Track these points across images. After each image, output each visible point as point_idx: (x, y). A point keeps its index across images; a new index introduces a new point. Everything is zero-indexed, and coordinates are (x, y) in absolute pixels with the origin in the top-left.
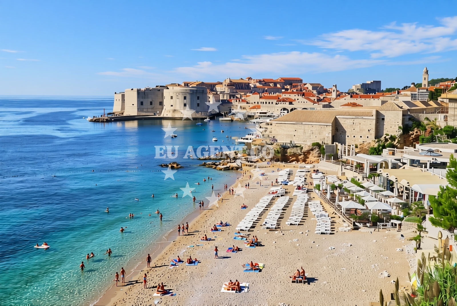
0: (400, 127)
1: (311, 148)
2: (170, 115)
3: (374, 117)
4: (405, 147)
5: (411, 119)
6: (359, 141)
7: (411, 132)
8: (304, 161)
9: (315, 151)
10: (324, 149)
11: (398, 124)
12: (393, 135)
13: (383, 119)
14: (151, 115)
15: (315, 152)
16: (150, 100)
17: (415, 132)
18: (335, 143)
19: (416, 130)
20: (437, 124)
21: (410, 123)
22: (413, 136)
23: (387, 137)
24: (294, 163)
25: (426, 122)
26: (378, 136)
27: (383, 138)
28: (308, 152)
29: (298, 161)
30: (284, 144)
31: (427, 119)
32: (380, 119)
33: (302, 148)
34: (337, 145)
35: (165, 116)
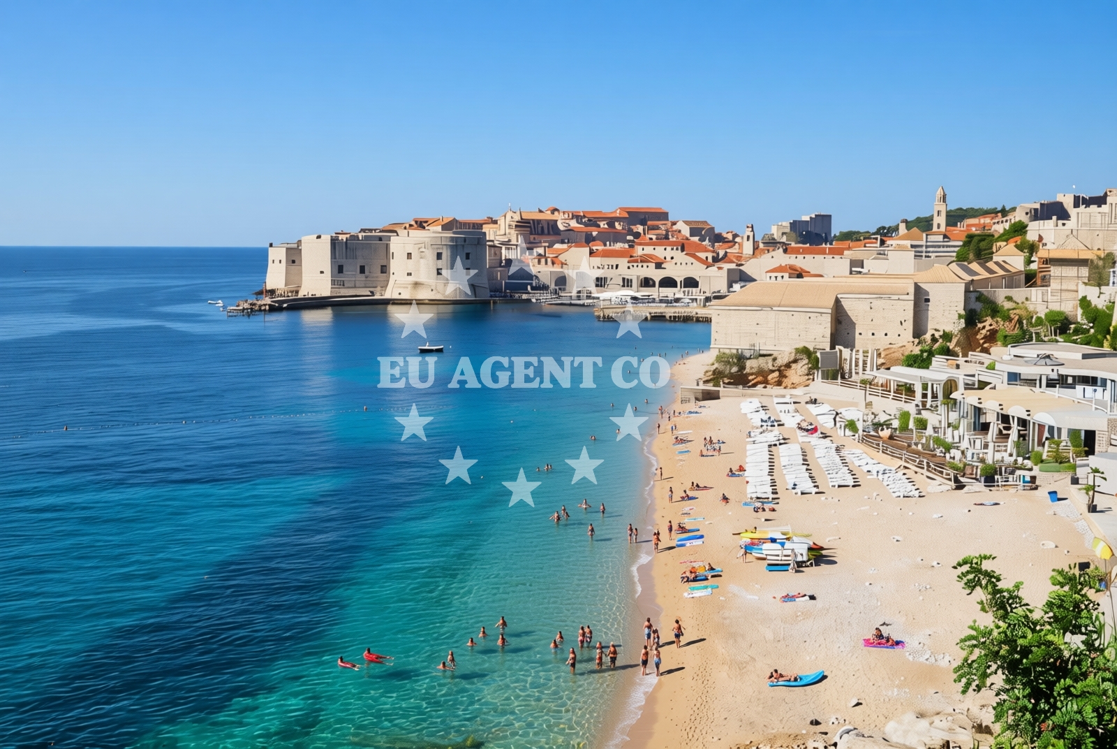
0: (960, 316)
1: (792, 359)
2: (406, 295)
3: (912, 297)
4: (970, 353)
5: (980, 298)
6: (882, 343)
7: (980, 325)
8: (779, 383)
9: (801, 364)
10: (817, 359)
11: (956, 309)
12: (947, 330)
13: (928, 300)
14: (363, 293)
15: (802, 367)
16: (360, 262)
17: (988, 324)
18: (837, 347)
19: (989, 320)
20: (1031, 308)
21: (978, 306)
22: (984, 332)
23: (937, 335)
24: (760, 387)
25: (1007, 305)
26: (918, 332)
27: (928, 337)
28: (788, 366)
29: (766, 382)
30: (740, 351)
31: (1009, 299)
32: (921, 299)
33: (775, 359)
34: (841, 351)
35: (395, 296)
